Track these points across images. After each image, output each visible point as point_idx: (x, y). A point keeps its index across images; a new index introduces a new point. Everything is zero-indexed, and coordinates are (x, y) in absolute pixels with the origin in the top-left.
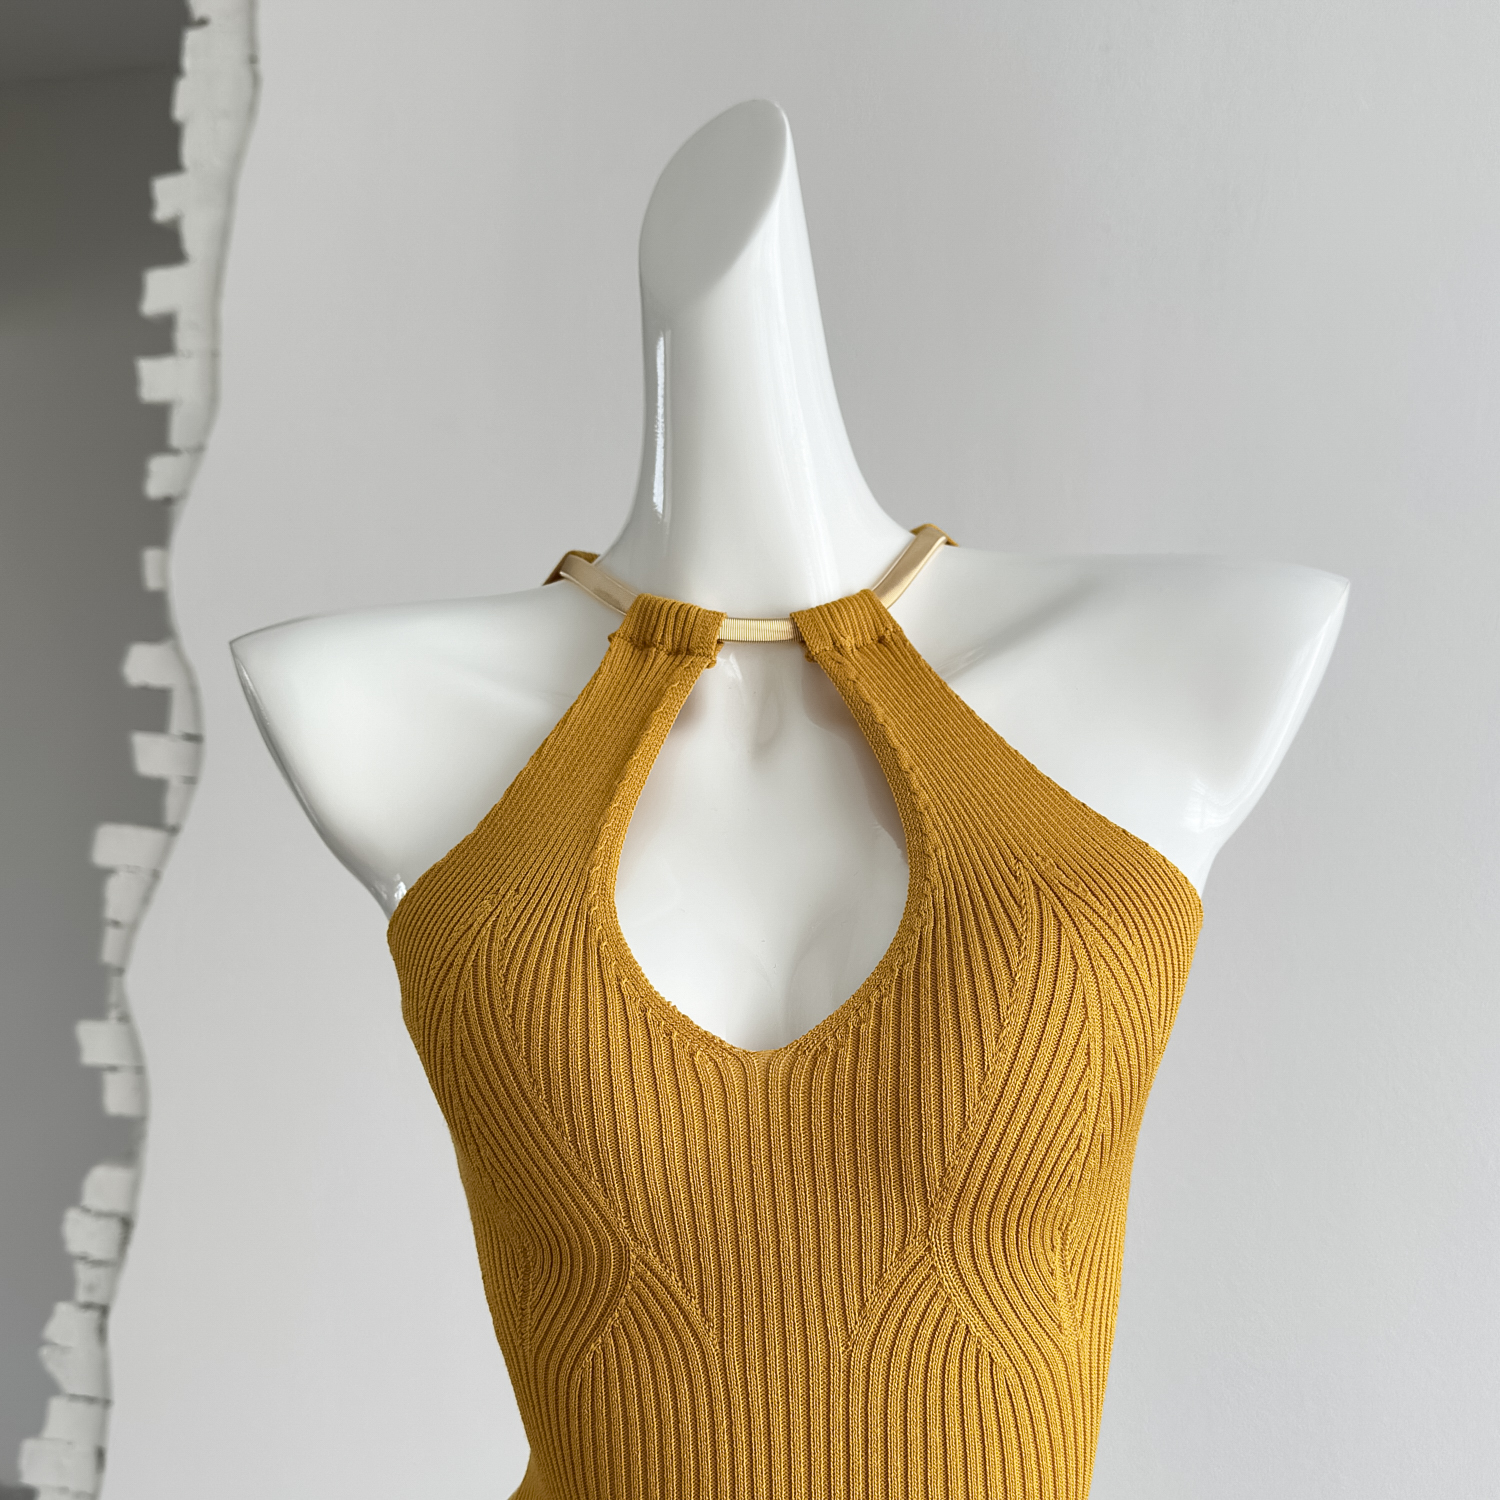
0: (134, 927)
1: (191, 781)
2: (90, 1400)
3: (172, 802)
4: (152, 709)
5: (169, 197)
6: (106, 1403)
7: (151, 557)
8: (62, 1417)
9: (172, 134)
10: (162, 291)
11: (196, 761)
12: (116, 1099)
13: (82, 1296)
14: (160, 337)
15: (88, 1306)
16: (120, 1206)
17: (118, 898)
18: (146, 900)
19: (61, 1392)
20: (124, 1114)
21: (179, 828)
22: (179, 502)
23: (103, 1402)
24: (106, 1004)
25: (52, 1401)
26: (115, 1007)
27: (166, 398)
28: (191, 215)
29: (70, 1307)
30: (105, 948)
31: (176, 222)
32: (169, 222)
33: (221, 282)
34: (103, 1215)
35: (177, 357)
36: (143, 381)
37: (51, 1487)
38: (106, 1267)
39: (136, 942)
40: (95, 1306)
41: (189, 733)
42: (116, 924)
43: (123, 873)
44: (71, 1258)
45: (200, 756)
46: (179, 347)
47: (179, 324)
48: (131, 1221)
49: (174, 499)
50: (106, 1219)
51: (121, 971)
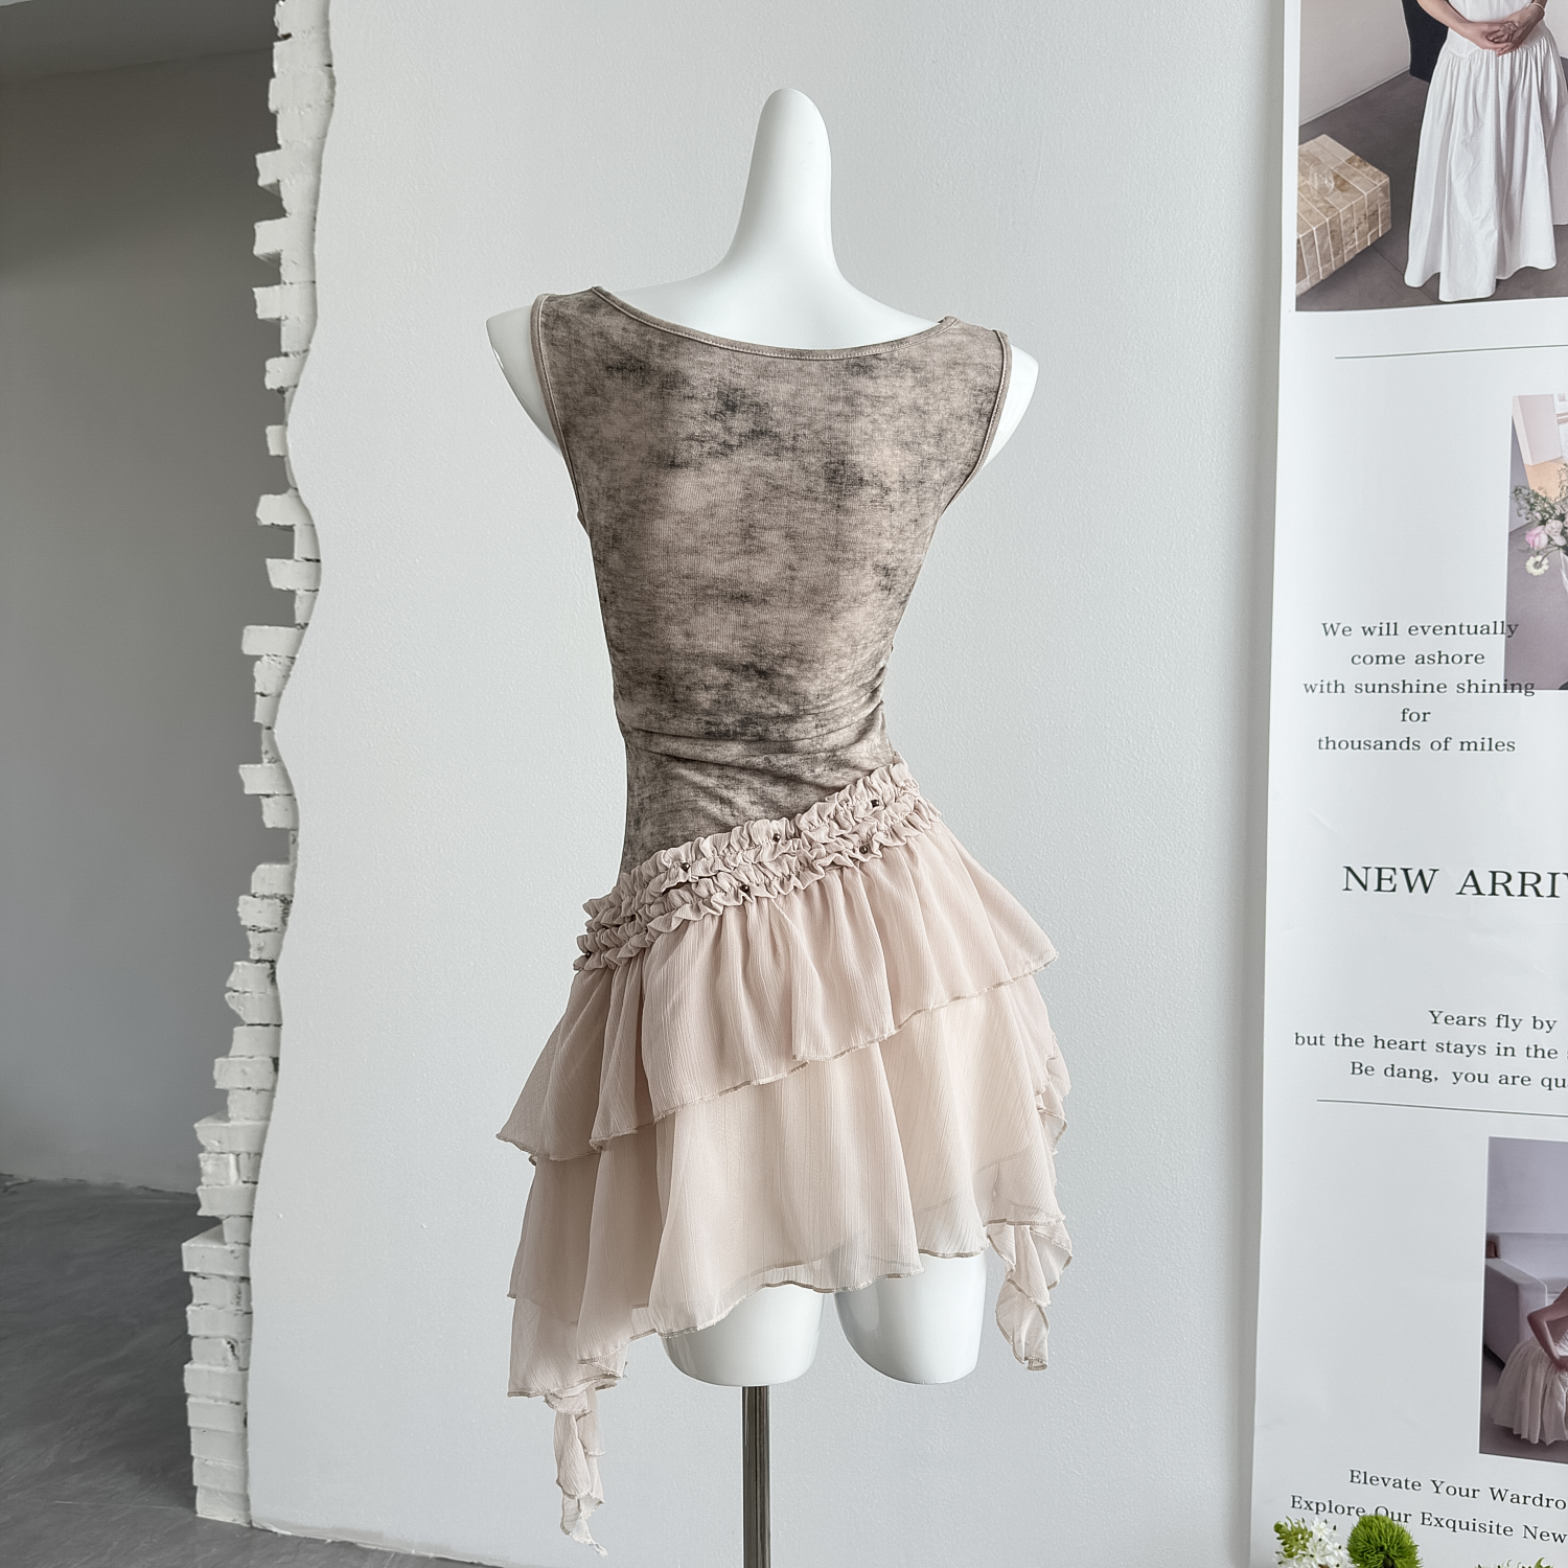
0: (279, 695)
1: (313, 591)
2: (267, 1025)
3: (300, 607)
4: (280, 540)
5: (269, 167)
6: (279, 1026)
7: (272, 431)
8: (242, 1037)
9: (272, 118)
10: (268, 237)
11: (318, 579)
12: (273, 816)
13: (254, 955)
14: (270, 271)
15: (258, 961)
16: (282, 892)
17: (264, 677)
18: (286, 677)
19: (240, 1022)
20: (280, 826)
21: (307, 624)
22: (291, 390)
23: (276, 1025)
24: (260, 753)
25: (236, 1029)
26: (266, 752)
27: (276, 316)
28: (287, 181)
29: (246, 963)
30: (257, 713)
31: (276, 186)
32: (271, 186)
33: (314, 230)
34: (267, 897)
35: (283, 285)
36: (258, 304)
37: (239, 1088)
38: (271, 933)
39: (280, 706)
40: (265, 961)
41: (309, 557)
42: (263, 695)
43: (265, 657)
44: (245, 927)
45: (318, 572)
46: (283, 278)
47: (283, 261)
48: (289, 899)
49: (287, 389)
50: (270, 901)
51: (269, 728)
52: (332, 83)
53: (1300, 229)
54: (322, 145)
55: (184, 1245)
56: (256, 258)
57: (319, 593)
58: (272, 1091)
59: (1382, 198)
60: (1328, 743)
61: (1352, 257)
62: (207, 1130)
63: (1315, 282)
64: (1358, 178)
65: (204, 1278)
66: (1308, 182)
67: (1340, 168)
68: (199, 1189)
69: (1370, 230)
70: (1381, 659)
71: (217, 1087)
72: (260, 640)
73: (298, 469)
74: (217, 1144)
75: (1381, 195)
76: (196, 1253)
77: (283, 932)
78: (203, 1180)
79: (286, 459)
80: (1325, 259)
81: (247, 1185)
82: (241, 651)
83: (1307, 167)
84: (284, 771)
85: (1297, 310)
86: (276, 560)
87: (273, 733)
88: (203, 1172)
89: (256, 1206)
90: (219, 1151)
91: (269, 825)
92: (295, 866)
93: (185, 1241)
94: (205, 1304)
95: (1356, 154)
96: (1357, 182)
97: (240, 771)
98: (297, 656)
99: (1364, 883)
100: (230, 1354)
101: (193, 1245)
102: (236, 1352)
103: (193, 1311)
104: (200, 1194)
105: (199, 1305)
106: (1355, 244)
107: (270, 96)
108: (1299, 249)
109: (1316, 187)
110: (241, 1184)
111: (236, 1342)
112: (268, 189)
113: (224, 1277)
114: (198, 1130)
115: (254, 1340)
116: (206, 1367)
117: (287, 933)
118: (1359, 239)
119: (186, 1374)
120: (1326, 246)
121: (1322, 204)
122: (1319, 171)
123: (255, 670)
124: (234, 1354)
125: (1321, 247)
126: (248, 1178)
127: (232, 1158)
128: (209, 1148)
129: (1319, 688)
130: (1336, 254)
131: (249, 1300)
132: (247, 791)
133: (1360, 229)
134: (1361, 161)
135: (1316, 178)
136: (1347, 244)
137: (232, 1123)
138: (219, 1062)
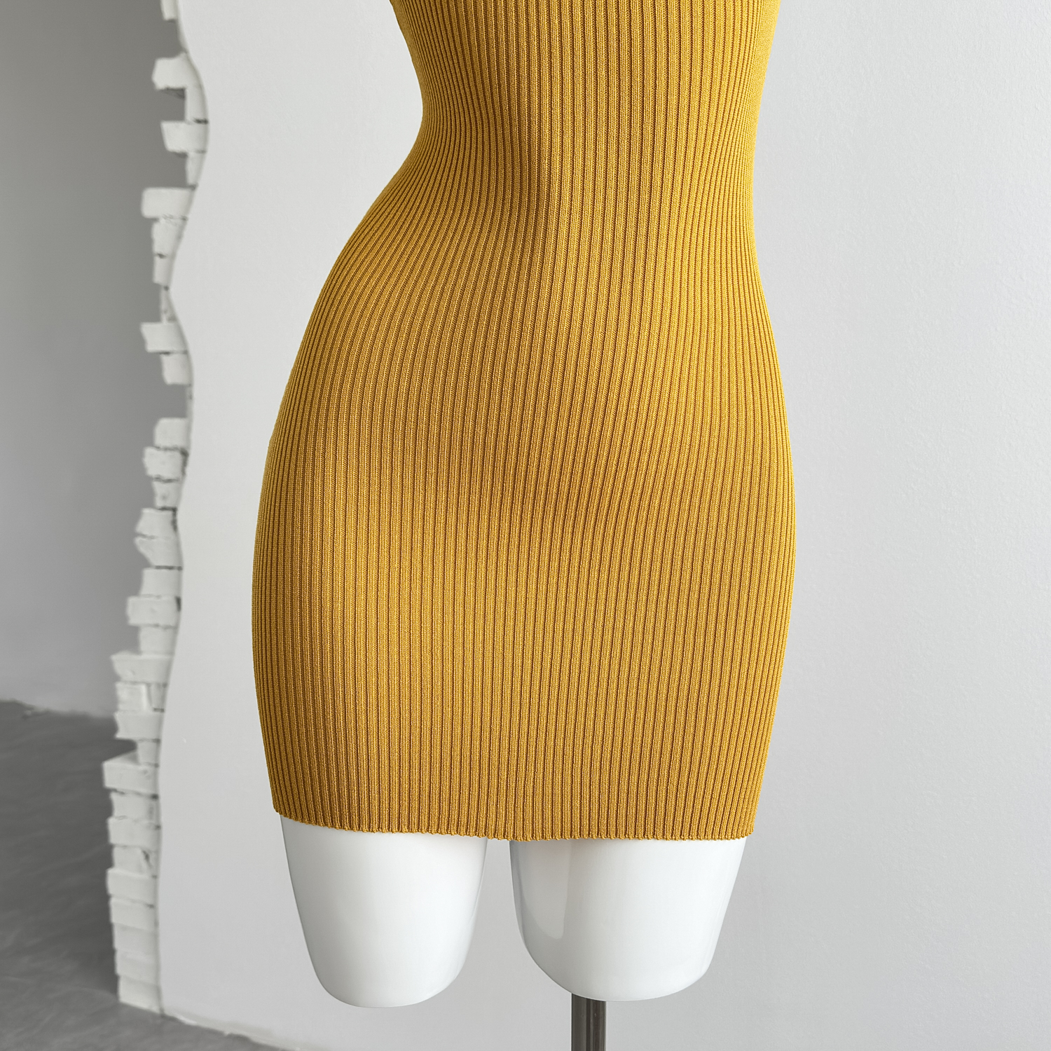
0: (173, 256)
1: (203, 152)
2: (170, 568)
3: (191, 167)
6: (180, 569)
8: (152, 580)
11: (205, 138)
12: (172, 373)
13: (159, 503)
15: (164, 509)
16: (179, 443)
17: (161, 238)
18: (179, 237)
19: (149, 565)
20: (177, 383)
21: (196, 185)
23: (178, 568)
25: (145, 571)
26: (166, 312)
29: (152, 511)
30: (155, 273)
34: (169, 449)
37: (148, 625)
38: (173, 483)
39: (175, 265)
40: (167, 508)
41: (198, 118)
42: (161, 256)
43: (162, 221)
44: (150, 479)
45: (206, 133)
48: (187, 451)
50: (171, 453)
51: (166, 288)
55: (106, 764)
57: (208, 156)
58: (175, 628)
62: (122, 662)
65: (122, 793)
68: (116, 714)
71: (129, 623)
72: (158, 202)
73: (188, 31)
74: (131, 674)
76: (115, 772)
77: (182, 482)
78: (121, 706)
79: (178, 23)
81: (155, 712)
82: (141, 214)
84: (180, 330)
86: (170, 123)
87: (169, 292)
88: (119, 700)
89: (163, 732)
90: (133, 681)
91: (169, 381)
92: (191, 420)
93: (106, 760)
94: (124, 817)
97: (142, 330)
98: (190, 216)
100: (144, 864)
101: (112, 765)
102: (149, 860)
103: (113, 823)
104: (117, 719)
105: (119, 818)
110: (150, 711)
111: (149, 852)
114: (114, 662)
115: (162, 851)
116: (125, 873)
117: (185, 482)
119: (109, 877)
123: (153, 231)
124: (148, 862)
126: (157, 706)
127: (143, 688)
128: (124, 678)
131: (158, 816)
132: (152, 346)
137: (144, 657)
138: (132, 601)
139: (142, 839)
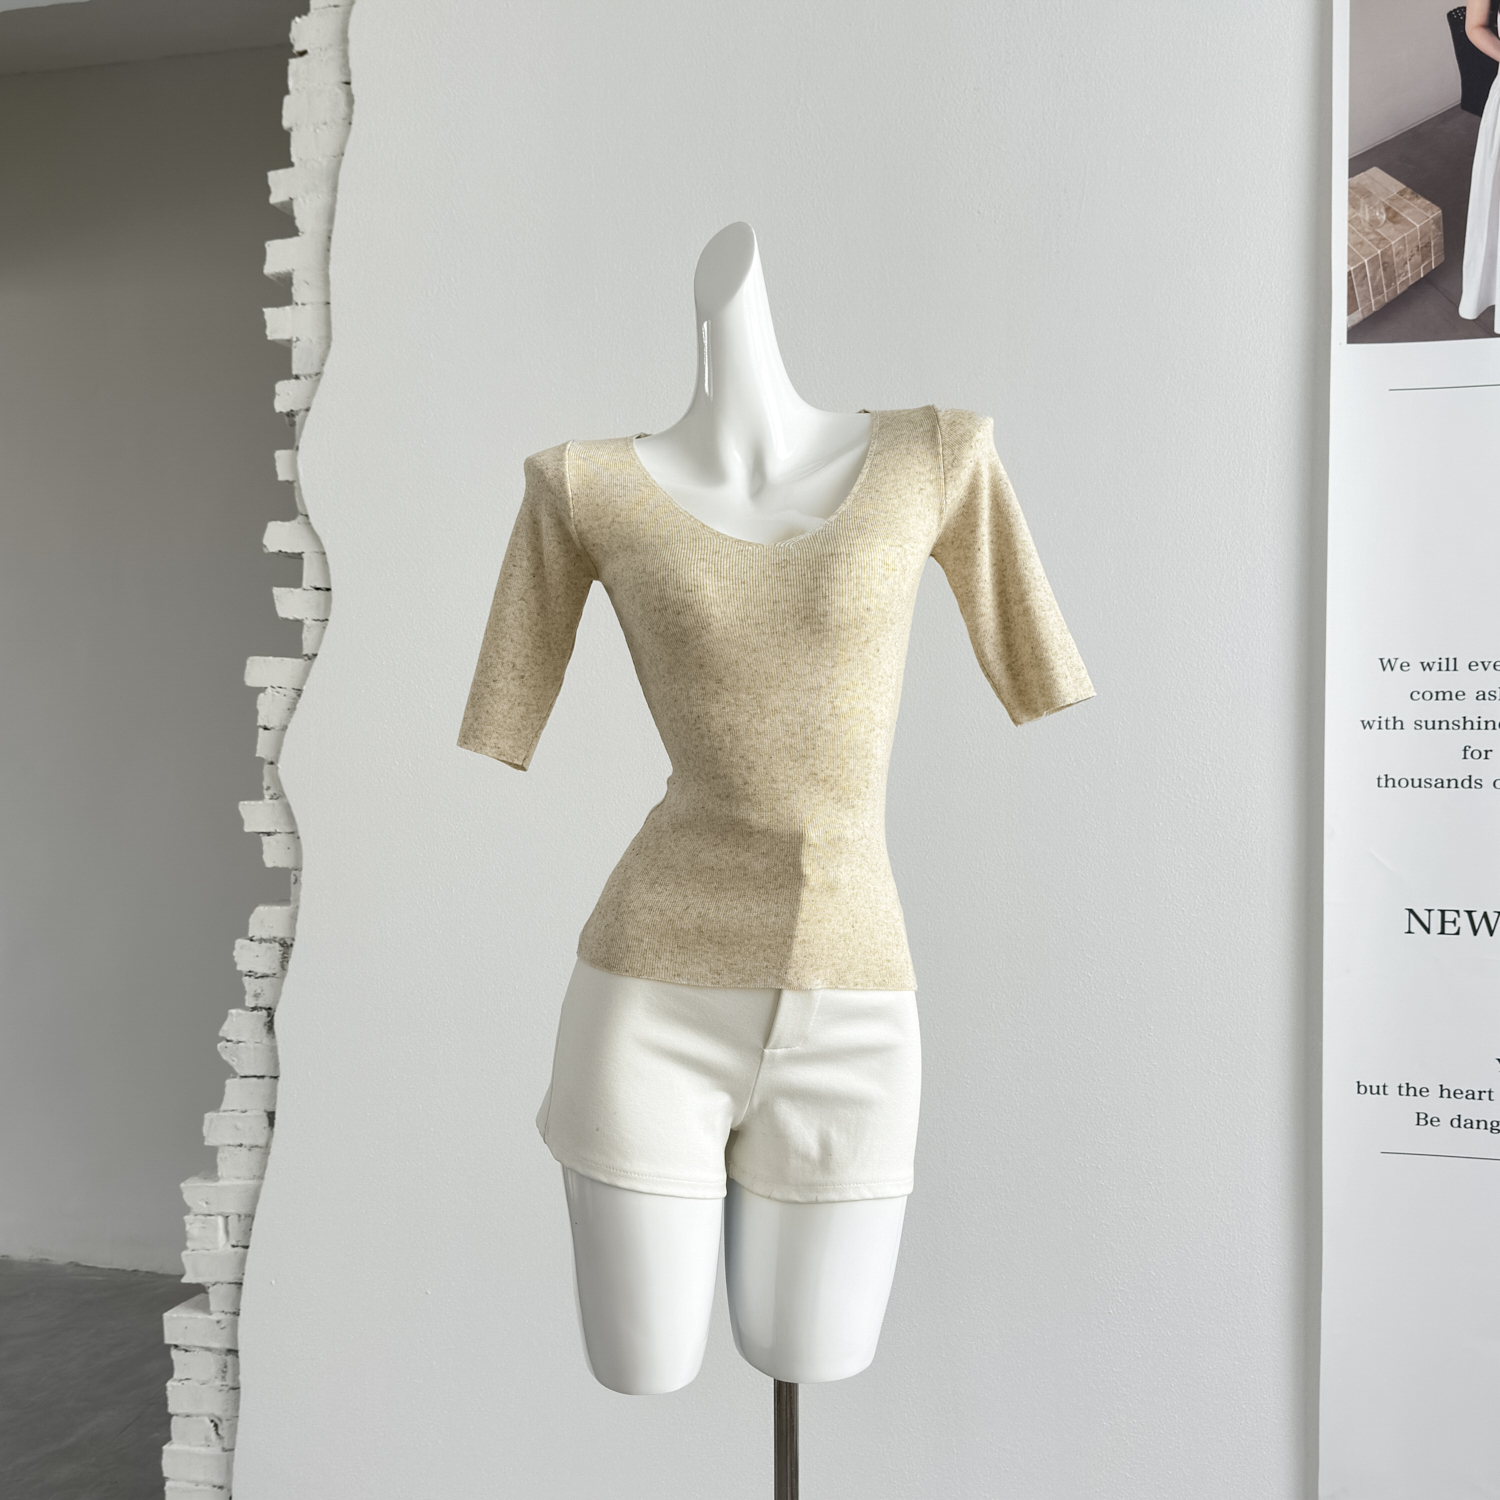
0: (284, 728)
1: (324, 621)
2: (263, 1077)
3: (308, 638)
4: (289, 568)
5: (281, 185)
6: (276, 1078)
7: (281, 456)
8: (236, 1092)
9: (285, 137)
10: (279, 256)
11: (327, 606)
12: (274, 855)
13: (250, 1002)
14: (281, 291)
15: (254, 1009)
16: (280, 934)
17: (268, 710)
18: (292, 709)
19: (235, 1075)
20: (280, 866)
21: (315, 655)
22: (302, 414)
23: (271, 1077)
24: (262, 787)
25: (228, 1082)
26: (268, 788)
27: (287, 337)
28: (300, 199)
29: (240, 1011)
30: (258, 747)
31: (288, 205)
32: (282, 203)
33: (329, 250)
34: (265, 941)
35: (294, 306)
36: (268, 324)
37: (229, 1145)
38: (269, 979)
39: (286, 740)
40: (261, 1008)
41: (318, 586)
42: (266, 728)
43: (269, 690)
44: (240, 972)
45: (328, 602)
46: (296, 297)
47: (294, 281)
48: (289, 943)
49: (297, 412)
50: (268, 944)
51: (272, 763)
52: (350, 100)
53: (1351, 261)
54: (339, 163)
55: (166, 1315)
56: (265, 278)
57: (329, 623)
58: (266, 1149)
59: (1434, 231)
60: (1385, 781)
61: (1405, 288)
62: (193, 1191)
63: (1367, 314)
64: (1410, 211)
65: (186, 1351)
66: (1360, 215)
67: (1392, 200)
68: (184, 1253)
69: (1423, 261)
70: (1441, 696)
71: (206, 1143)
72: (264, 671)
73: (310, 496)
74: (205, 1205)
75: (1433, 227)
76: (178, 1323)
77: (283, 977)
78: (189, 1244)
79: (295, 485)
80: (1378, 291)
81: (236, 1249)
82: (243, 682)
83: (1358, 200)
84: (288, 808)
85: (1350, 341)
86: (283, 589)
87: (277, 768)
88: (188, 1236)
89: (246, 1272)
90: (207, 1212)
91: (269, 864)
92: (297, 907)
93: (166, 1311)
94: (187, 1379)
95: (1408, 186)
96: (1409, 215)
97: (241, 808)
98: (304, 688)
99: (1427, 924)
100: (213, 1433)
101: (175, 1315)
102: (220, 1432)
103: (173, 1387)
104: (184, 1260)
105: (181, 1380)
106: (1408, 275)
107: (285, 112)
108: (1350, 281)
109: (1367, 217)
110: (229, 1247)
111: (220, 1420)
112: (278, 206)
113: (208, 1349)
114: (184, 1191)
115: (240, 1418)
116: (187, 1448)
117: (286, 979)
118: (1412, 270)
119: (164, 1456)
120: (1378, 278)
121: (1372, 236)
122: (1370, 204)
123: (259, 702)
124: (217, 1434)
125: (1373, 279)
126: (239, 1241)
127: (220, 1221)
128: (195, 1210)
129: (1376, 725)
130: (1388, 286)
131: (236, 1373)
132: (247, 829)
133: (1413, 260)
134: (1412, 193)
135: (1367, 210)
136: (1399, 276)
137: (221, 1183)
138: (208, 1116)
139: (214, 1403)
